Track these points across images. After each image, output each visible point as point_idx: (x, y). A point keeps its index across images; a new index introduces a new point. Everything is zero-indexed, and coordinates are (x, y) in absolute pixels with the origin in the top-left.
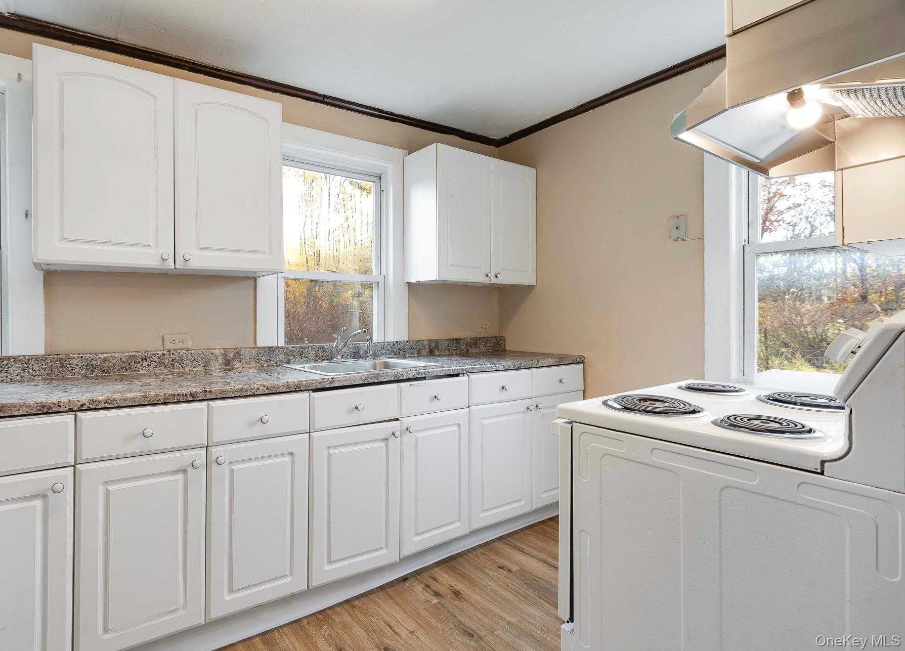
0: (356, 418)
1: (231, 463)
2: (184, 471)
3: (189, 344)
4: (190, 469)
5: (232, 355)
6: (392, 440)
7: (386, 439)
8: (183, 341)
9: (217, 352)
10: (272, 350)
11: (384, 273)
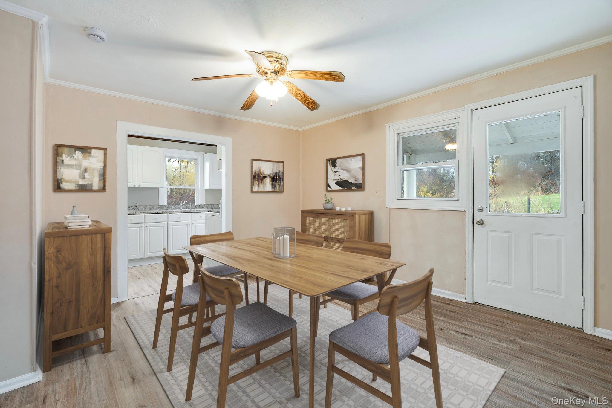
0: (179, 220)
1: (149, 227)
2: (139, 227)
3: (140, 204)
4: (140, 227)
5: (152, 207)
6: (188, 225)
7: (187, 225)
8: (139, 204)
9: (148, 206)
10: (163, 206)
11: (198, 186)
